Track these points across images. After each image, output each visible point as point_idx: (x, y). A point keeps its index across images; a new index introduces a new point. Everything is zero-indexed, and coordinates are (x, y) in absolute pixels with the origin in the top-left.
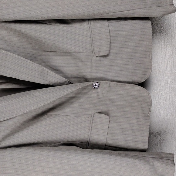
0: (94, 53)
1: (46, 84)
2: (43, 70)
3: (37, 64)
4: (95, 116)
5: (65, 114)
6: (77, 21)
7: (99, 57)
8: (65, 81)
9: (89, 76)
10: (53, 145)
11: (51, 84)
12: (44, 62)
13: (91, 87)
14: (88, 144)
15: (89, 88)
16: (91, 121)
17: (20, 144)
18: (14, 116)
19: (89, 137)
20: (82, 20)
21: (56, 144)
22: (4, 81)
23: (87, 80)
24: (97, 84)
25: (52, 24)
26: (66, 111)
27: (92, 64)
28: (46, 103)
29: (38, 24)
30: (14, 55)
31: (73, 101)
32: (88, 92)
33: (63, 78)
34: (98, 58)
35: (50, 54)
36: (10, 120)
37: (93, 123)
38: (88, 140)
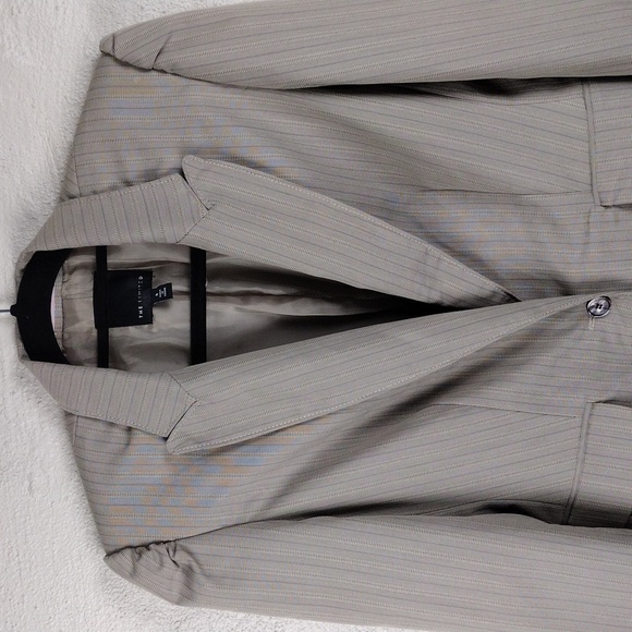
0: (596, 195)
1: (431, 301)
2: (427, 254)
3: (406, 234)
4: (595, 412)
5: (495, 405)
6: (542, 86)
7: (613, 209)
8: (495, 292)
9: (574, 273)
10: (454, 510)
11: (447, 302)
12: (420, 226)
13: (582, 313)
14: (569, 507)
15: (572, 315)
16: (584, 431)
17: (346, 504)
18: (329, 411)
19: (576, 484)
20: (560, 83)
21: (464, 507)
22: (292, 291)
23: (565, 289)
24: (603, 302)
25: (457, 95)
26: (500, 393)
27: (587, 233)
28: (437, 367)
29: (411, 97)
30: (334, 203)
31: (520, 358)
32: (571, 330)
33: (488, 282)
34: (610, 213)
35: (440, 198)
36: (316, 422)
37: (590, 436)
38: (573, 496)
